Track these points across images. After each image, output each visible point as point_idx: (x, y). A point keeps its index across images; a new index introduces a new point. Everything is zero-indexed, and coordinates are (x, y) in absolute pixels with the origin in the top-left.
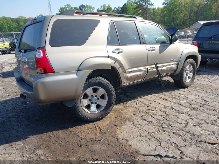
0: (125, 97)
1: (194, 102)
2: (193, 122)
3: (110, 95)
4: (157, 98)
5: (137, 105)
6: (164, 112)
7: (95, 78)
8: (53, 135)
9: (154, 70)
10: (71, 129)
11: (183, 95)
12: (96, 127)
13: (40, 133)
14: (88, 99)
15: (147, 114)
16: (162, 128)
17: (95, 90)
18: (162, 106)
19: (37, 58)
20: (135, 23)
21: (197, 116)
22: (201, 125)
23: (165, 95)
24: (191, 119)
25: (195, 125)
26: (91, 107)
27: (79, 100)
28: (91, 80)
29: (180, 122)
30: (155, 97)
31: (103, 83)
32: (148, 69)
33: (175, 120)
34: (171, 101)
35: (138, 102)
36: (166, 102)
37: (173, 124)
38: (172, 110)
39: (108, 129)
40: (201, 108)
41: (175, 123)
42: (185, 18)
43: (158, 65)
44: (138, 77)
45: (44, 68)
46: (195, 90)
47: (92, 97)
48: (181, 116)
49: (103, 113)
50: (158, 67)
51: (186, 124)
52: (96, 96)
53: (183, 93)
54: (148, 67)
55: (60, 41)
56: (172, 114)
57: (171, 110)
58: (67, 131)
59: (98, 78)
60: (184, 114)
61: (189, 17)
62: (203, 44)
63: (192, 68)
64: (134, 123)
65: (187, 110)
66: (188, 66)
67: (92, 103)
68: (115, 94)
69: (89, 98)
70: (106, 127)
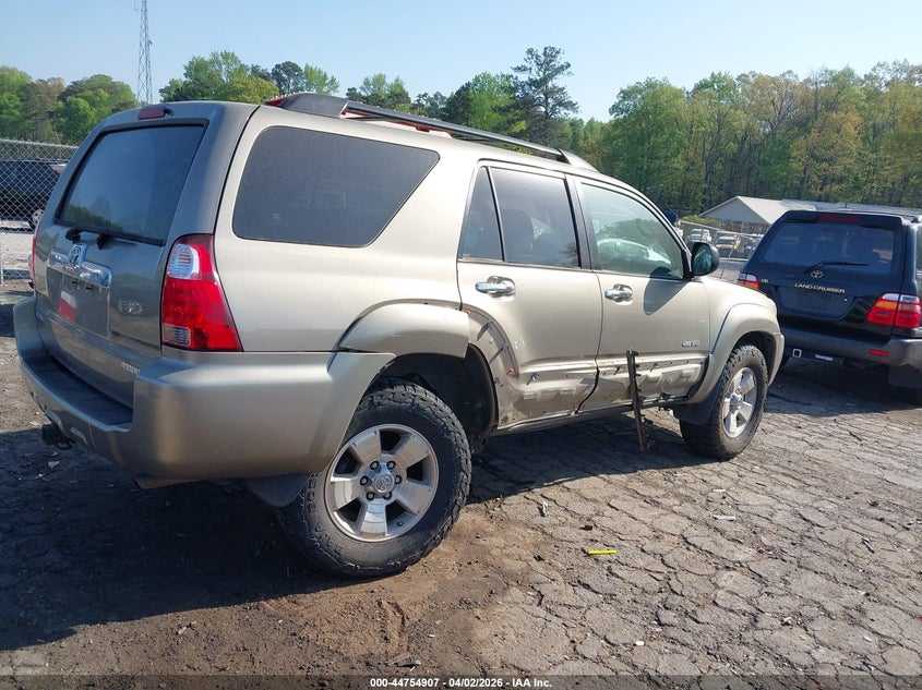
0: (489, 475)
1: (764, 523)
2: (779, 611)
3: (449, 466)
4: (620, 493)
5: (543, 515)
6: (657, 556)
7: (399, 389)
8: (190, 626)
9: (622, 379)
10: (269, 605)
11: (717, 487)
12: (380, 604)
13: (128, 616)
14: (357, 478)
15: (591, 562)
16: (660, 624)
17: (390, 441)
18: (646, 530)
19: (171, 280)
20: (565, 181)
21: (786, 582)
22: (810, 626)
23: (647, 483)
24: (769, 594)
25: (787, 624)
26: (364, 514)
27: (320, 479)
28: (382, 396)
29: (728, 606)
30: (610, 490)
31: (428, 415)
32: (598, 372)
33: (706, 596)
34: (675, 508)
35: (545, 503)
36: (656, 512)
37: (699, 611)
38: (688, 549)
39: (434, 616)
40: (797, 551)
41: (707, 610)
42: (689, 176)
43: (638, 360)
44: (557, 399)
45: (197, 326)
46: (762, 471)
47: (376, 467)
48: (726, 579)
49: (411, 541)
50: (638, 366)
51: (752, 614)
52: (392, 465)
53: (716, 480)
54: (600, 362)
55: (276, 216)
56: (688, 567)
57: (686, 551)
58: (254, 612)
59: (410, 389)
60: (734, 569)
61: (703, 174)
62: (780, 289)
63: (751, 382)
64: (542, 596)
65: (744, 554)
66: (739, 374)
67: (372, 496)
68: (470, 462)
69: (363, 471)
70: (426, 607)
